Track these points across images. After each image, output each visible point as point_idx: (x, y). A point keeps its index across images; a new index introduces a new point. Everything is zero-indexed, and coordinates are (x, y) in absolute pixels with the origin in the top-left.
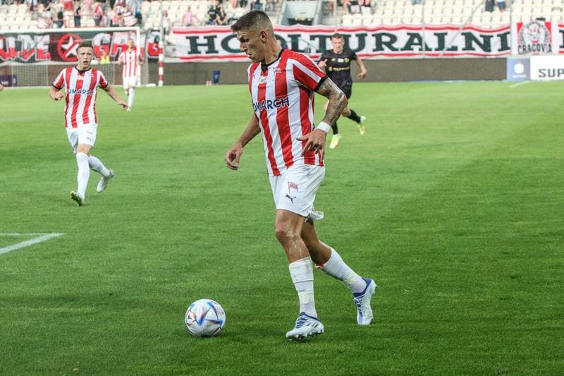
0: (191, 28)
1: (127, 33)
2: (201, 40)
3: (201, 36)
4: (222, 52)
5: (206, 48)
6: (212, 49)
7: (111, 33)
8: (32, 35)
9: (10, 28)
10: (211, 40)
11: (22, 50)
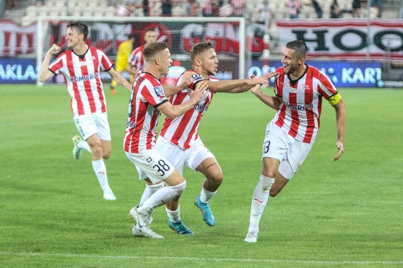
0: (295, 21)
1: (223, 24)
2: (310, 35)
3: (310, 30)
4: (334, 50)
5: (315, 45)
6: (321, 45)
7: (204, 24)
8: (111, 24)
9: (82, 15)
10: (320, 36)
11: (98, 41)
